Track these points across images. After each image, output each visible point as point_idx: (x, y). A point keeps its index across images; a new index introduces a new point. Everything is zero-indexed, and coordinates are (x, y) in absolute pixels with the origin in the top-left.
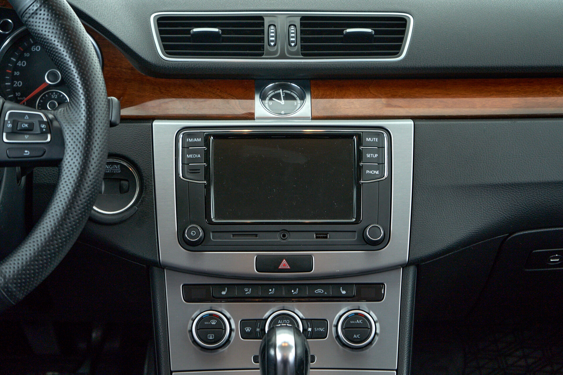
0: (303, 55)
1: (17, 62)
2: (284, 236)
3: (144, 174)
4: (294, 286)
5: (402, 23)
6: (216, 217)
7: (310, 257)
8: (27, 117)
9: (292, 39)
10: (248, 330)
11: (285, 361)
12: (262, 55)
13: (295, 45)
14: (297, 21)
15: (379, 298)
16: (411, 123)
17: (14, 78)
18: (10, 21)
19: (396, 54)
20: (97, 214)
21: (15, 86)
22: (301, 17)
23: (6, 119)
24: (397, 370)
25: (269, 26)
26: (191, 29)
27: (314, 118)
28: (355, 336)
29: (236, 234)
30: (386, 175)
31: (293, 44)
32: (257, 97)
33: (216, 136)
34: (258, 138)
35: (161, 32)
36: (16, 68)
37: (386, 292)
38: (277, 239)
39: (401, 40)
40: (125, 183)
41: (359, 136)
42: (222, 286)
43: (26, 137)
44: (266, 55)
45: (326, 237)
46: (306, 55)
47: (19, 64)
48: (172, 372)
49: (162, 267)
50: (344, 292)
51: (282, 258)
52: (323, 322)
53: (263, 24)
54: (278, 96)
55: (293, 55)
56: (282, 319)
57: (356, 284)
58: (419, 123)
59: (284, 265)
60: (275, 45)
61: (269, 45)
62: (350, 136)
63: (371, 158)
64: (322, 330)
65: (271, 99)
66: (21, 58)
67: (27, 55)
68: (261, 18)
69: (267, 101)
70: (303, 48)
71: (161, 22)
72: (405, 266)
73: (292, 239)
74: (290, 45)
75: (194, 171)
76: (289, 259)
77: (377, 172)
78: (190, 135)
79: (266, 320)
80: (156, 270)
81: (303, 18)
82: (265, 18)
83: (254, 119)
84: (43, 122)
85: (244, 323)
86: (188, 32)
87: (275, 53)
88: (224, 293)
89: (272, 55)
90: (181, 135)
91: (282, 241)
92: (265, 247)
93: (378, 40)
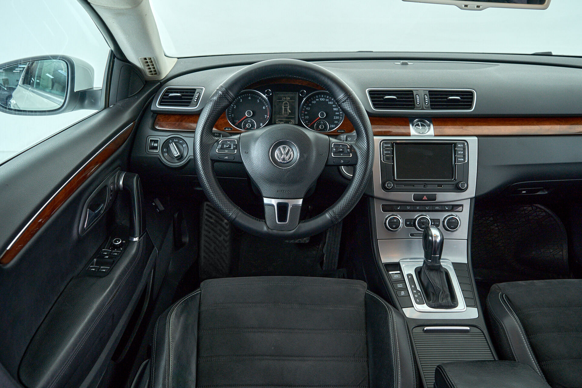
0: (431, 108)
1: (306, 108)
2: (425, 186)
4: (427, 206)
5: (471, 94)
6: (397, 178)
7: (436, 194)
8: (341, 146)
9: (426, 101)
10: (408, 223)
11: (436, 241)
12: (414, 108)
13: (428, 104)
14: (428, 93)
16: (476, 138)
17: (305, 115)
18: (305, 91)
19: (470, 108)
21: (305, 118)
22: (428, 91)
23: (333, 146)
24: (467, 240)
25: (416, 95)
27: (435, 136)
28: (452, 226)
29: (405, 185)
30: (466, 161)
31: (427, 104)
32: (411, 126)
33: (396, 144)
35: (371, 98)
36: (306, 110)
37: (463, 208)
38: (422, 187)
39: (472, 102)
41: (455, 144)
42: (398, 205)
43: (342, 154)
44: (416, 108)
45: (442, 187)
46: (432, 109)
48: (377, 240)
49: (373, 197)
50: (447, 208)
51: (424, 195)
52: (438, 220)
53: (413, 94)
54: (418, 125)
55: (427, 108)
56: (423, 219)
57: (451, 205)
58: (480, 138)
59: (425, 198)
60: (419, 104)
61: (417, 104)
62: (451, 144)
63: (460, 153)
64: (438, 223)
66: (308, 106)
67: (310, 105)
68: (412, 91)
69: (414, 127)
70: (431, 105)
71: (371, 93)
72: (471, 199)
73: (429, 187)
74: (426, 104)
75: (388, 158)
76: (427, 196)
77: (463, 160)
78: (386, 143)
79: (416, 219)
80: (370, 198)
81: (430, 91)
82: (413, 91)
83: (410, 136)
84: (348, 148)
85: (407, 221)
86: (383, 97)
87: (420, 107)
88: (398, 208)
89: (418, 108)
90: (382, 143)
91: (424, 188)
92: (419, 191)
93: (462, 102)
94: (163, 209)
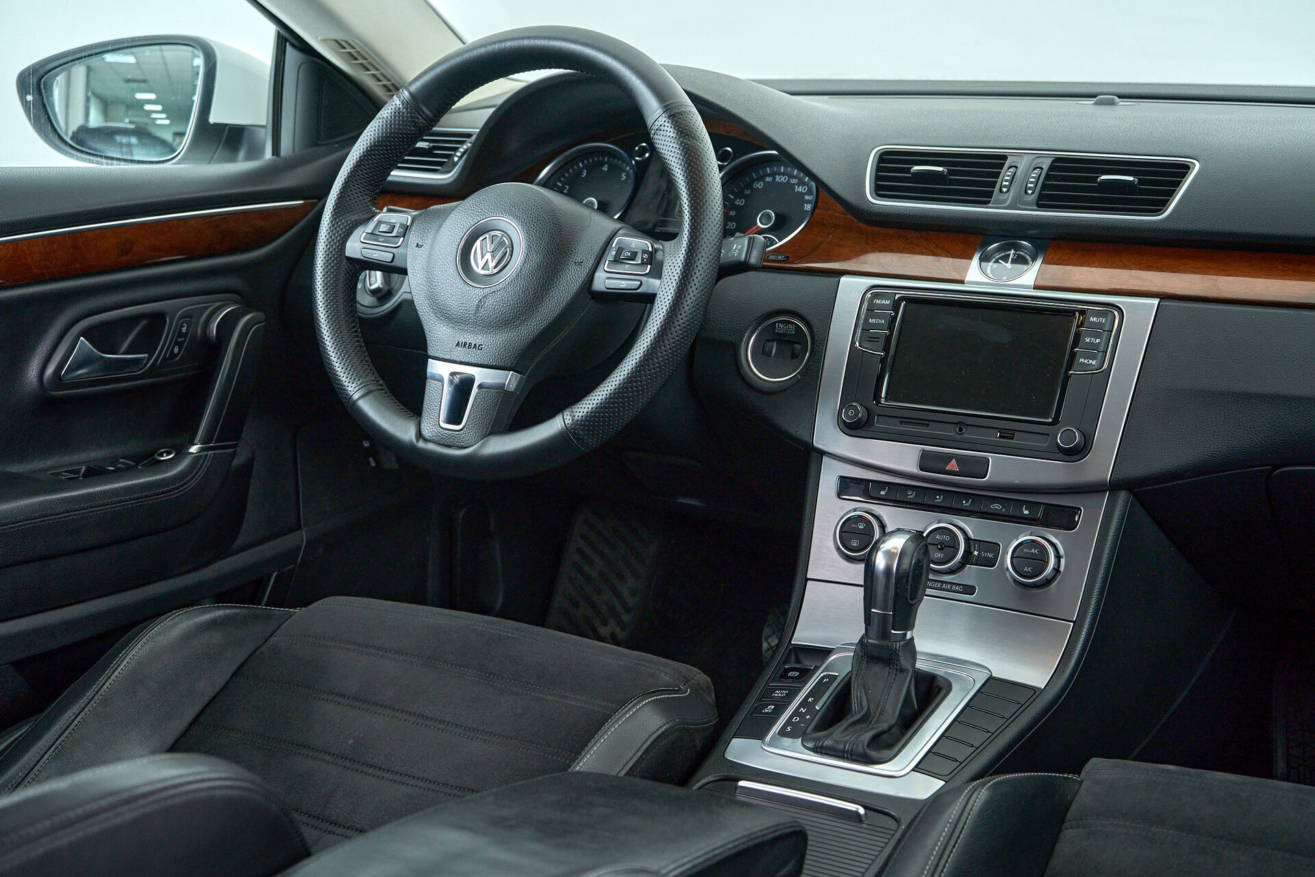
1: (735, 200)
2: (961, 430)
3: (816, 338)
4: (967, 496)
6: (887, 398)
7: (987, 460)
9: (1030, 185)
12: (986, 202)
13: (1032, 193)
14: (1046, 164)
15: (1071, 525)
16: (1155, 302)
18: (729, 149)
19: (1157, 212)
20: (756, 379)
21: (727, 227)
22: (1053, 159)
23: (613, 246)
24: (1074, 622)
25: (1009, 167)
26: (911, 168)
27: (1036, 287)
28: (1026, 569)
29: (905, 421)
30: (1105, 366)
31: (1030, 192)
32: (976, 258)
33: (909, 300)
34: (959, 306)
35: (879, 169)
36: (733, 207)
37: (1080, 519)
38: (951, 432)
39: (1171, 194)
40: (798, 347)
41: (1083, 312)
42: (883, 484)
43: (627, 266)
44: (992, 203)
45: (1012, 438)
46: (1040, 206)
47: (737, 203)
48: (807, 579)
49: (822, 453)
50: (1026, 512)
51: (949, 457)
52: (994, 547)
53: (1002, 166)
54: (1005, 259)
55: (1026, 206)
56: (941, 533)
57: (1044, 504)
58: (1165, 303)
59: (953, 465)
60: (1008, 191)
61: (1000, 191)
62: (1072, 313)
63: (1091, 343)
64: (990, 556)
65: (997, 261)
66: (740, 195)
67: (747, 192)
68: (1004, 157)
69: (991, 263)
70: (1041, 197)
71: (884, 157)
73: (968, 435)
74: (1026, 193)
75: (873, 339)
76: (960, 459)
77: (1094, 363)
78: (875, 296)
80: (814, 454)
81: (1057, 160)
82: (1008, 158)
83: (964, 283)
84: (646, 252)
86: (908, 170)
87: (1004, 201)
88: (883, 493)
89: (999, 203)
90: (869, 295)
91: (957, 436)
92: (935, 441)
93: (1142, 192)
94: (397, 467)
